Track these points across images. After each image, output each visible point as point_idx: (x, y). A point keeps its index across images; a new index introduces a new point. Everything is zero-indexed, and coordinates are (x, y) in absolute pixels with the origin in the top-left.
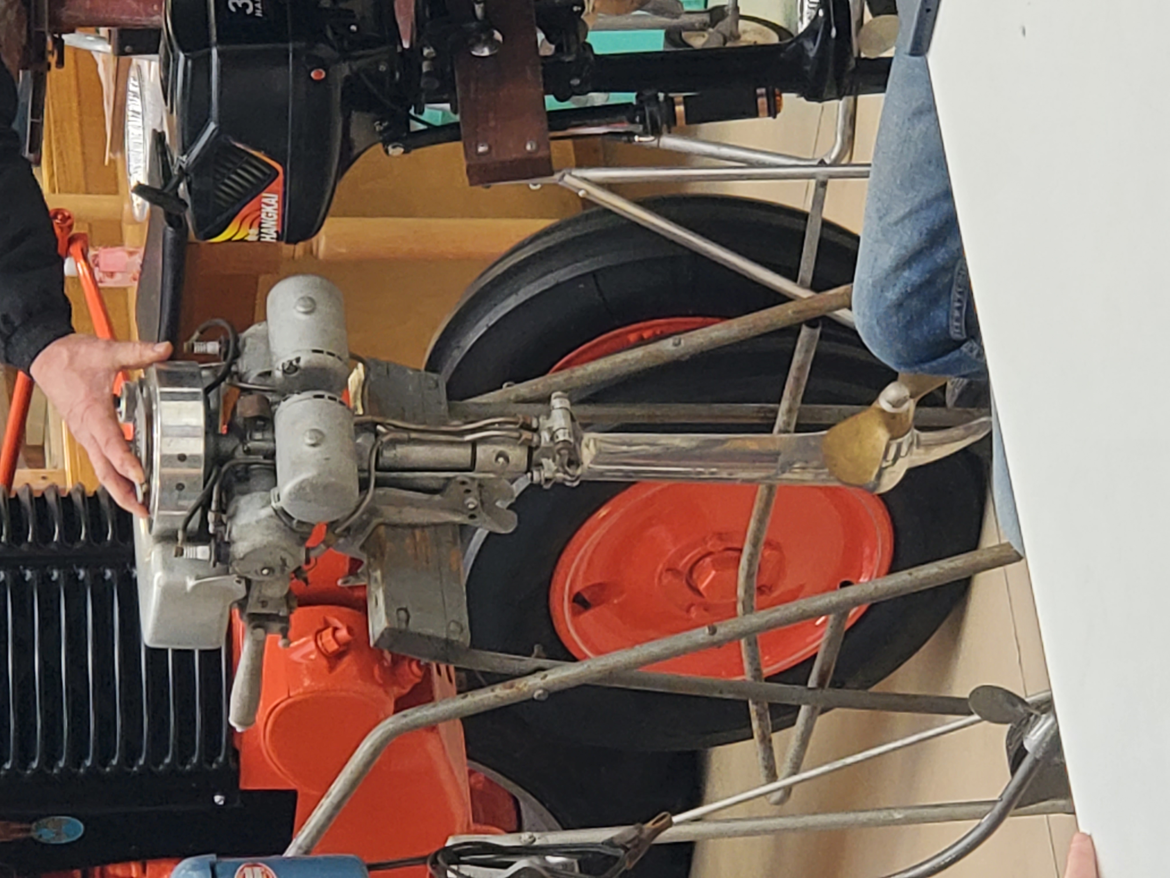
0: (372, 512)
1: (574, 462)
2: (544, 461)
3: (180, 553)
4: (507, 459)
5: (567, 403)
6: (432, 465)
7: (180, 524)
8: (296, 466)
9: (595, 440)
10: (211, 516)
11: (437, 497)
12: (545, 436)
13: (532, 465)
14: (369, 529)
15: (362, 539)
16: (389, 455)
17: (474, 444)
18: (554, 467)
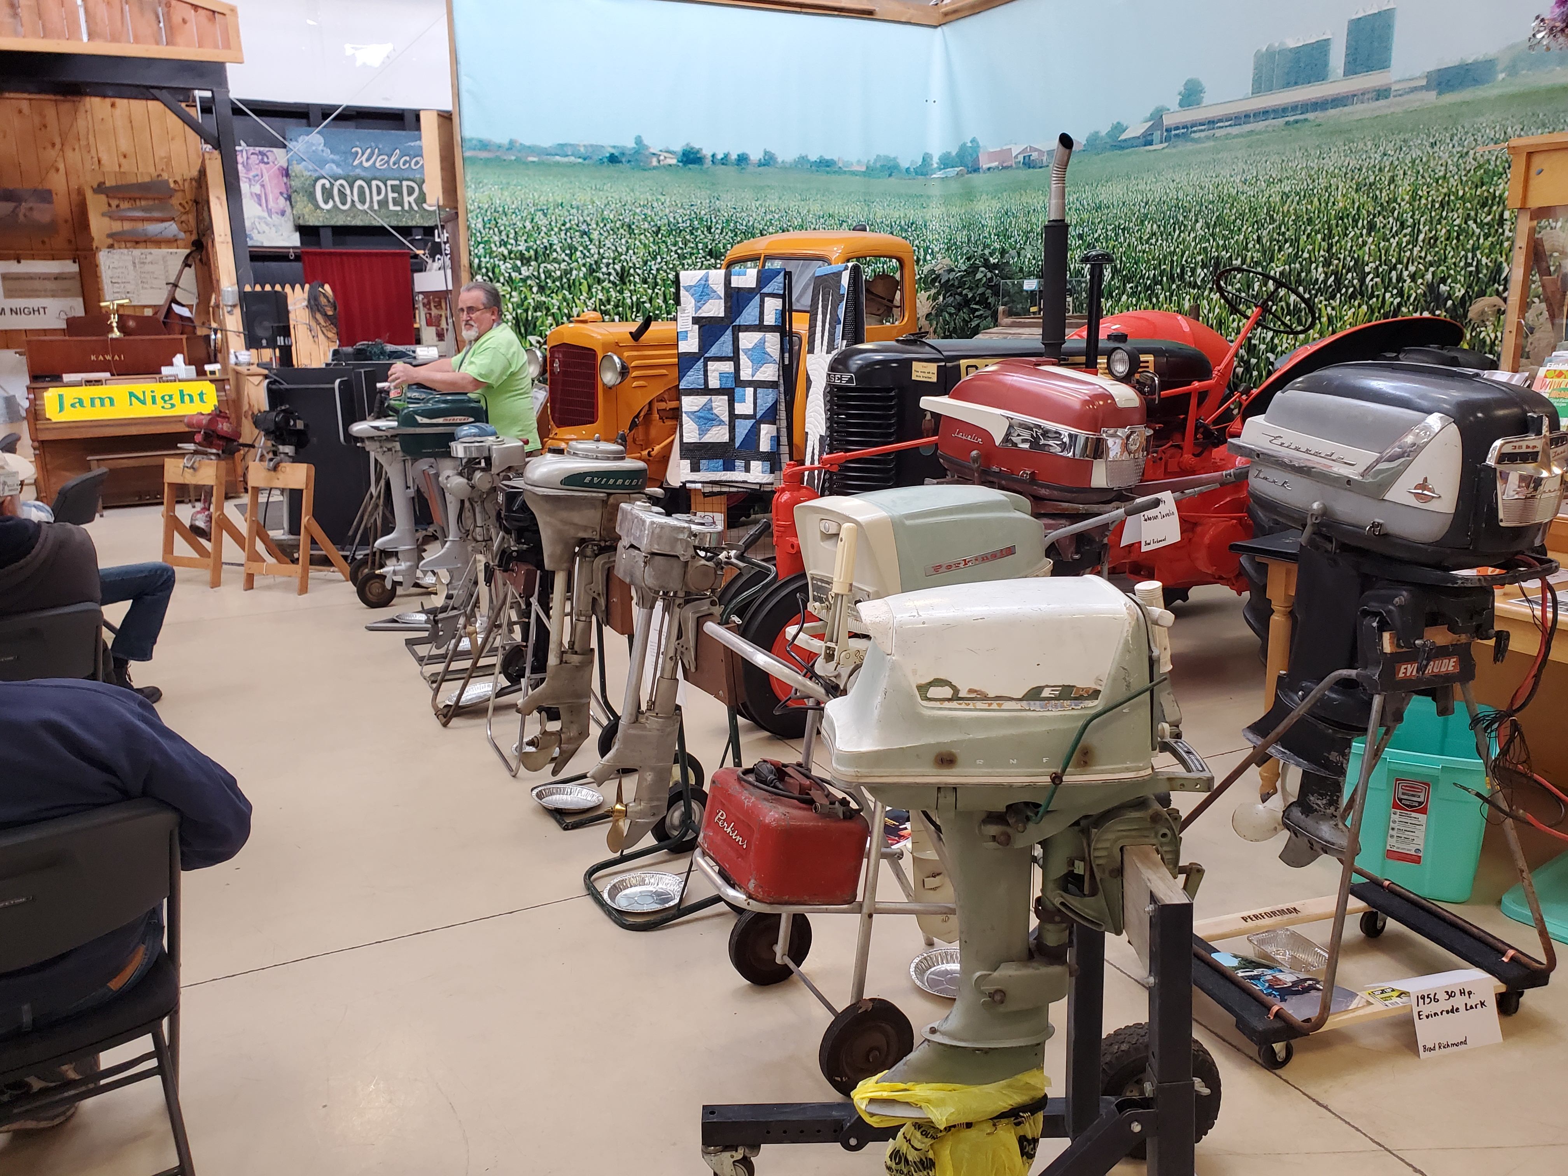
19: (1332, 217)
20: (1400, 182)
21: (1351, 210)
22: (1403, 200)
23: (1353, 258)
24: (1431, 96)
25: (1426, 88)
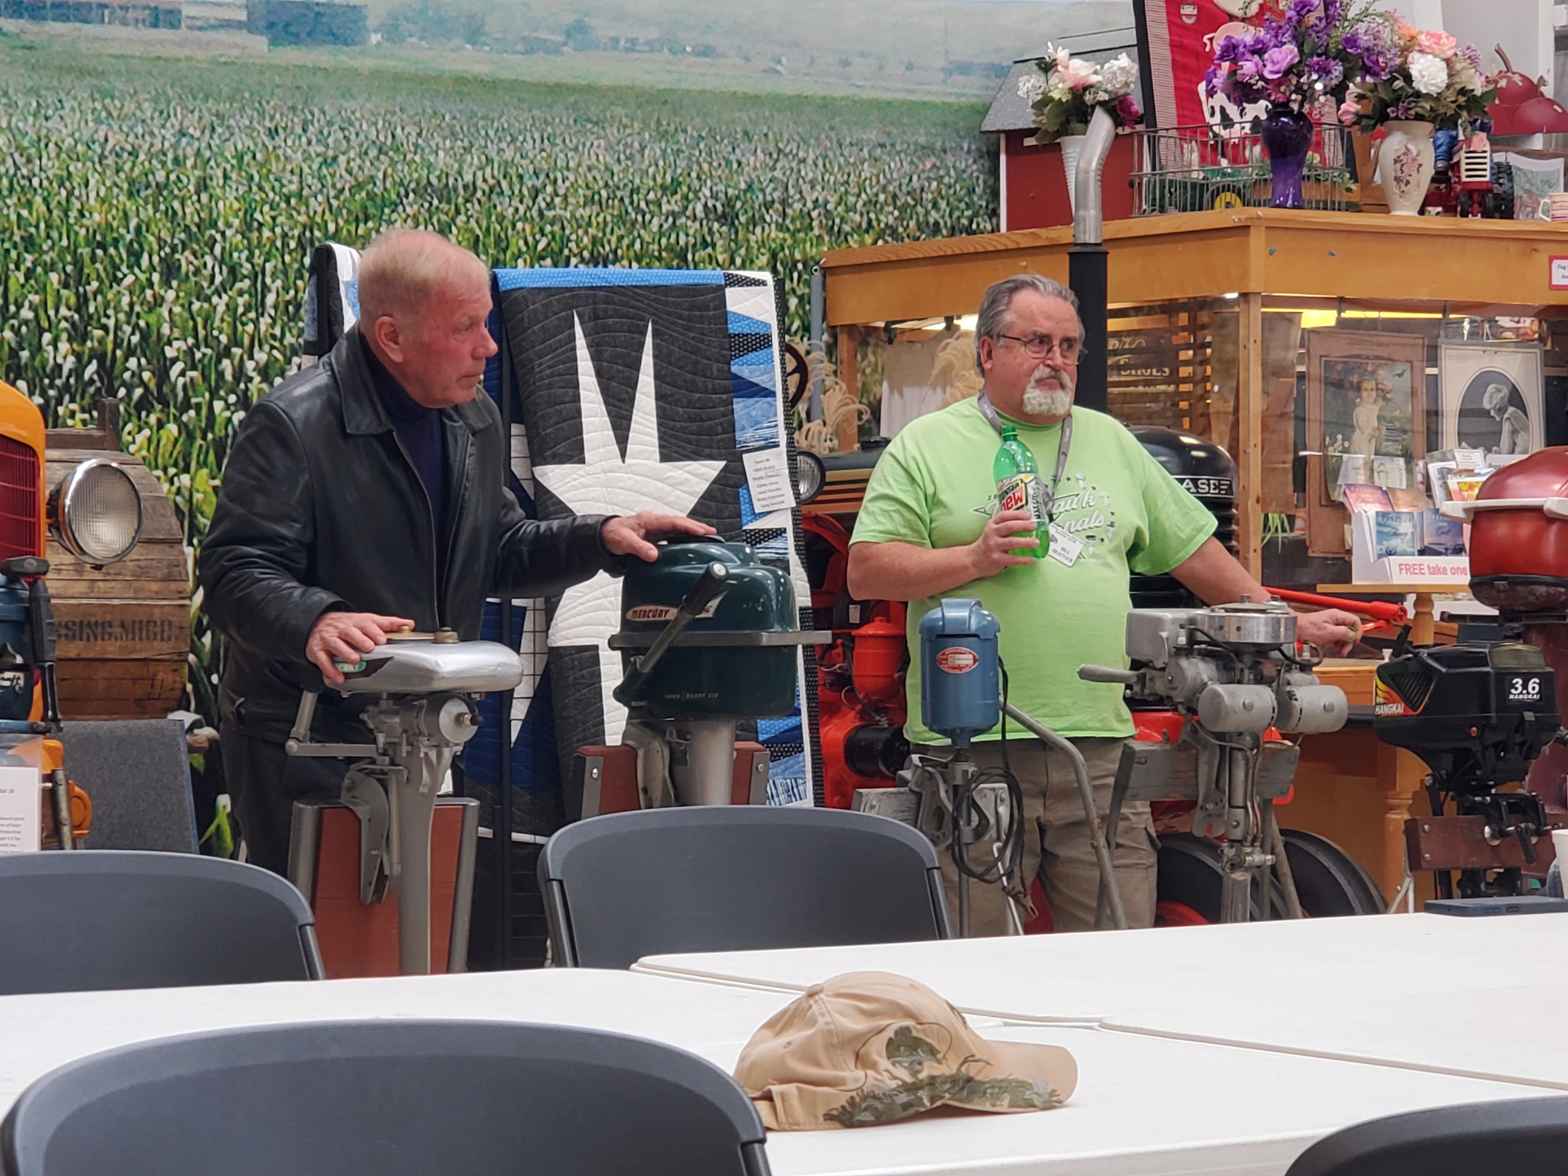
0: (1206, 746)
1: (1234, 867)
2: (1234, 850)
3: (1182, 627)
4: (1236, 827)
5: (1269, 863)
6: (1233, 781)
7: (1199, 627)
8: (1233, 695)
9: (1245, 880)
10: (1203, 646)
11: (1213, 786)
12: (1249, 850)
13: (1232, 843)
14: (1193, 743)
15: (1189, 740)
16: (1239, 755)
17: (1245, 807)
18: (1230, 855)
19: (81, 239)
20: (219, 191)
21: (122, 231)
22: (229, 225)
23: (136, 326)
24: (260, 43)
25: (249, 26)
